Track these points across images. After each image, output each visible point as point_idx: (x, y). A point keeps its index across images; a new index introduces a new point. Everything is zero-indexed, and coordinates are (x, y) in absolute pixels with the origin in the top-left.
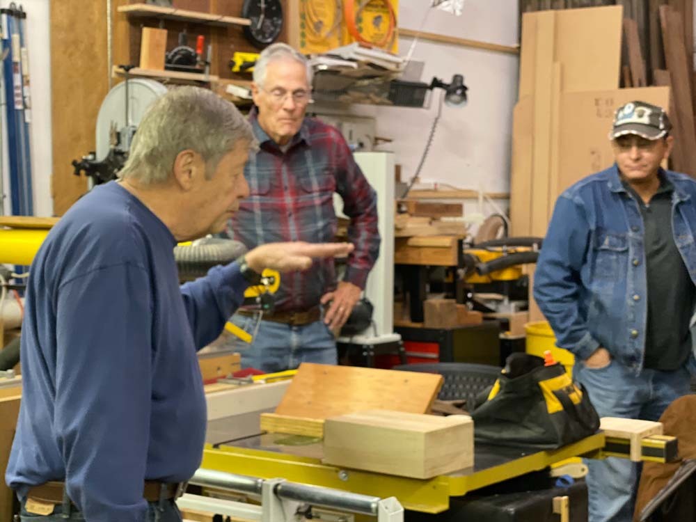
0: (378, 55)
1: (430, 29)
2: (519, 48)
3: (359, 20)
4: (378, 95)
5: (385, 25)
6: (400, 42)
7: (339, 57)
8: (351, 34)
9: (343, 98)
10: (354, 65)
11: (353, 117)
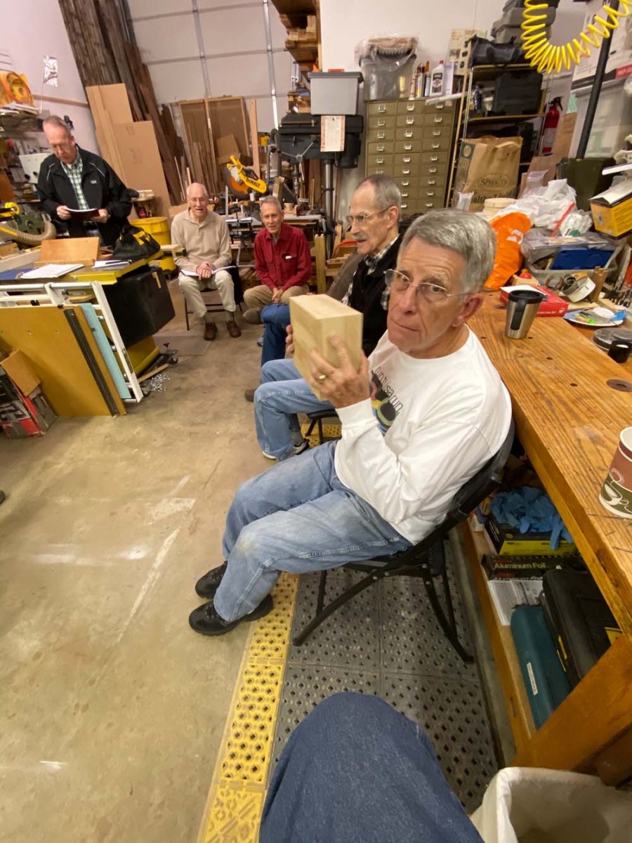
0: (26, 107)
1: (46, 95)
2: (89, 104)
3: (12, 90)
4: (34, 126)
5: (25, 92)
6: (35, 102)
7: (8, 109)
8: (11, 98)
9: (18, 129)
10: (17, 112)
11: (26, 138)
